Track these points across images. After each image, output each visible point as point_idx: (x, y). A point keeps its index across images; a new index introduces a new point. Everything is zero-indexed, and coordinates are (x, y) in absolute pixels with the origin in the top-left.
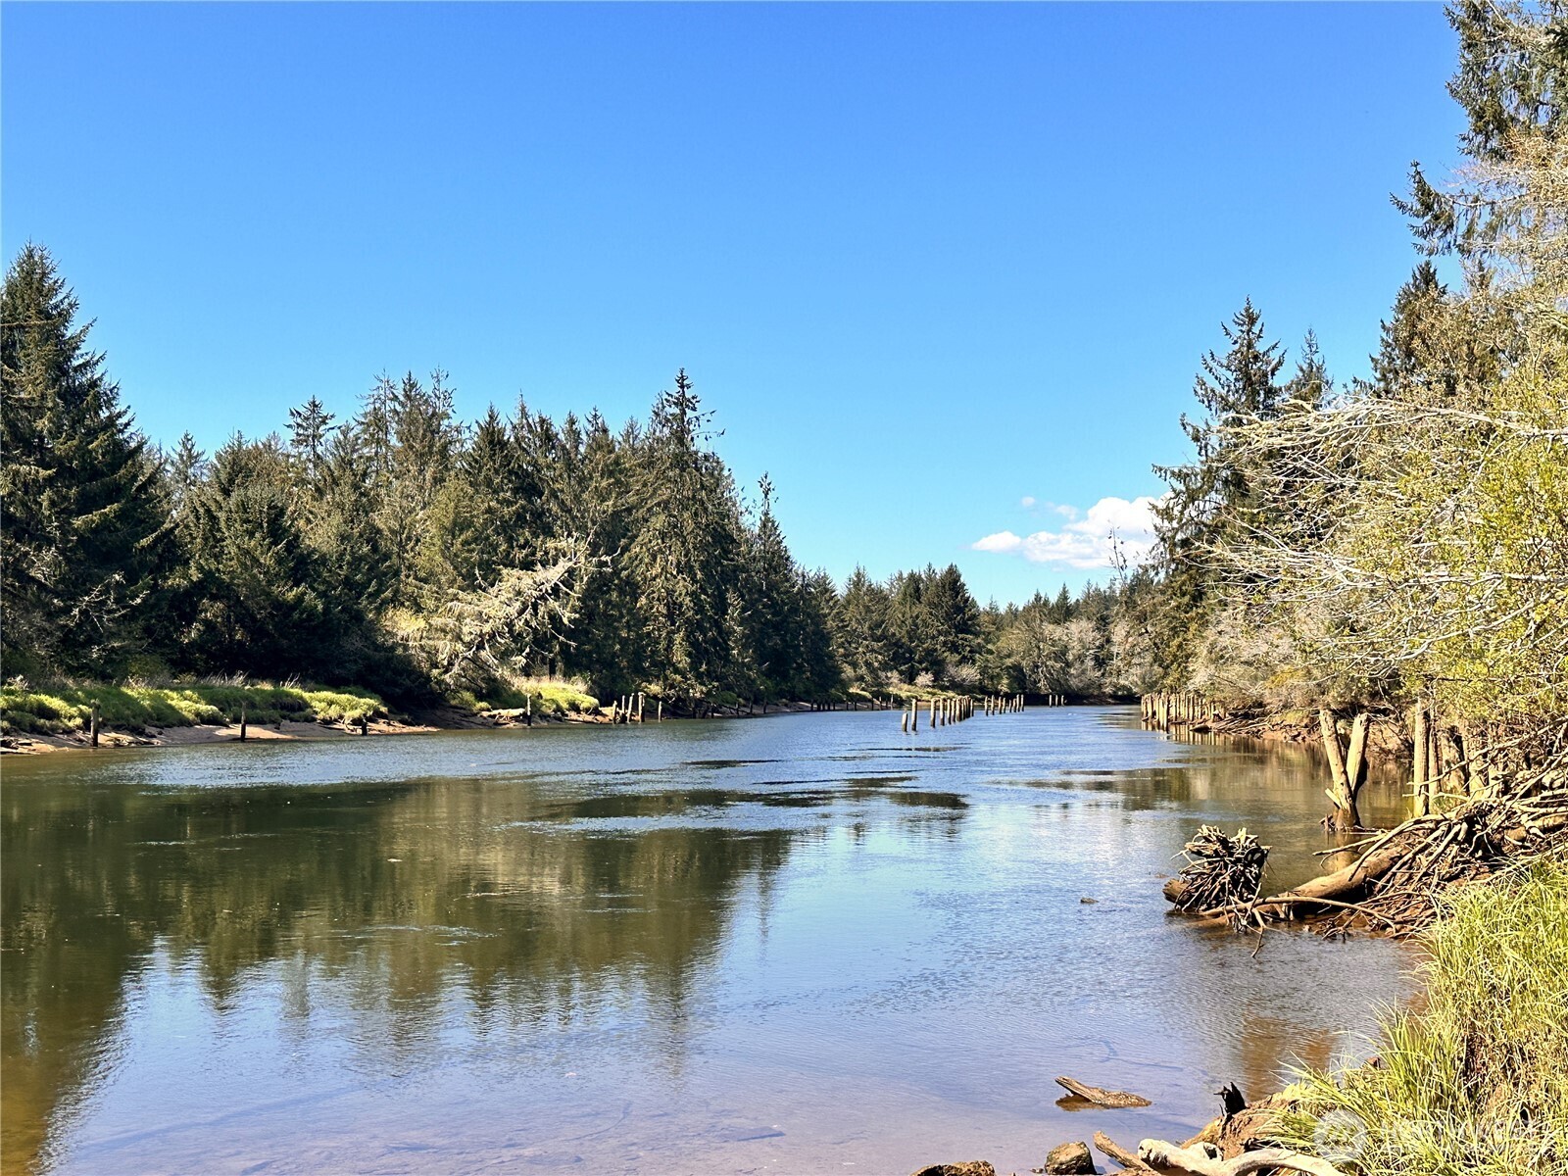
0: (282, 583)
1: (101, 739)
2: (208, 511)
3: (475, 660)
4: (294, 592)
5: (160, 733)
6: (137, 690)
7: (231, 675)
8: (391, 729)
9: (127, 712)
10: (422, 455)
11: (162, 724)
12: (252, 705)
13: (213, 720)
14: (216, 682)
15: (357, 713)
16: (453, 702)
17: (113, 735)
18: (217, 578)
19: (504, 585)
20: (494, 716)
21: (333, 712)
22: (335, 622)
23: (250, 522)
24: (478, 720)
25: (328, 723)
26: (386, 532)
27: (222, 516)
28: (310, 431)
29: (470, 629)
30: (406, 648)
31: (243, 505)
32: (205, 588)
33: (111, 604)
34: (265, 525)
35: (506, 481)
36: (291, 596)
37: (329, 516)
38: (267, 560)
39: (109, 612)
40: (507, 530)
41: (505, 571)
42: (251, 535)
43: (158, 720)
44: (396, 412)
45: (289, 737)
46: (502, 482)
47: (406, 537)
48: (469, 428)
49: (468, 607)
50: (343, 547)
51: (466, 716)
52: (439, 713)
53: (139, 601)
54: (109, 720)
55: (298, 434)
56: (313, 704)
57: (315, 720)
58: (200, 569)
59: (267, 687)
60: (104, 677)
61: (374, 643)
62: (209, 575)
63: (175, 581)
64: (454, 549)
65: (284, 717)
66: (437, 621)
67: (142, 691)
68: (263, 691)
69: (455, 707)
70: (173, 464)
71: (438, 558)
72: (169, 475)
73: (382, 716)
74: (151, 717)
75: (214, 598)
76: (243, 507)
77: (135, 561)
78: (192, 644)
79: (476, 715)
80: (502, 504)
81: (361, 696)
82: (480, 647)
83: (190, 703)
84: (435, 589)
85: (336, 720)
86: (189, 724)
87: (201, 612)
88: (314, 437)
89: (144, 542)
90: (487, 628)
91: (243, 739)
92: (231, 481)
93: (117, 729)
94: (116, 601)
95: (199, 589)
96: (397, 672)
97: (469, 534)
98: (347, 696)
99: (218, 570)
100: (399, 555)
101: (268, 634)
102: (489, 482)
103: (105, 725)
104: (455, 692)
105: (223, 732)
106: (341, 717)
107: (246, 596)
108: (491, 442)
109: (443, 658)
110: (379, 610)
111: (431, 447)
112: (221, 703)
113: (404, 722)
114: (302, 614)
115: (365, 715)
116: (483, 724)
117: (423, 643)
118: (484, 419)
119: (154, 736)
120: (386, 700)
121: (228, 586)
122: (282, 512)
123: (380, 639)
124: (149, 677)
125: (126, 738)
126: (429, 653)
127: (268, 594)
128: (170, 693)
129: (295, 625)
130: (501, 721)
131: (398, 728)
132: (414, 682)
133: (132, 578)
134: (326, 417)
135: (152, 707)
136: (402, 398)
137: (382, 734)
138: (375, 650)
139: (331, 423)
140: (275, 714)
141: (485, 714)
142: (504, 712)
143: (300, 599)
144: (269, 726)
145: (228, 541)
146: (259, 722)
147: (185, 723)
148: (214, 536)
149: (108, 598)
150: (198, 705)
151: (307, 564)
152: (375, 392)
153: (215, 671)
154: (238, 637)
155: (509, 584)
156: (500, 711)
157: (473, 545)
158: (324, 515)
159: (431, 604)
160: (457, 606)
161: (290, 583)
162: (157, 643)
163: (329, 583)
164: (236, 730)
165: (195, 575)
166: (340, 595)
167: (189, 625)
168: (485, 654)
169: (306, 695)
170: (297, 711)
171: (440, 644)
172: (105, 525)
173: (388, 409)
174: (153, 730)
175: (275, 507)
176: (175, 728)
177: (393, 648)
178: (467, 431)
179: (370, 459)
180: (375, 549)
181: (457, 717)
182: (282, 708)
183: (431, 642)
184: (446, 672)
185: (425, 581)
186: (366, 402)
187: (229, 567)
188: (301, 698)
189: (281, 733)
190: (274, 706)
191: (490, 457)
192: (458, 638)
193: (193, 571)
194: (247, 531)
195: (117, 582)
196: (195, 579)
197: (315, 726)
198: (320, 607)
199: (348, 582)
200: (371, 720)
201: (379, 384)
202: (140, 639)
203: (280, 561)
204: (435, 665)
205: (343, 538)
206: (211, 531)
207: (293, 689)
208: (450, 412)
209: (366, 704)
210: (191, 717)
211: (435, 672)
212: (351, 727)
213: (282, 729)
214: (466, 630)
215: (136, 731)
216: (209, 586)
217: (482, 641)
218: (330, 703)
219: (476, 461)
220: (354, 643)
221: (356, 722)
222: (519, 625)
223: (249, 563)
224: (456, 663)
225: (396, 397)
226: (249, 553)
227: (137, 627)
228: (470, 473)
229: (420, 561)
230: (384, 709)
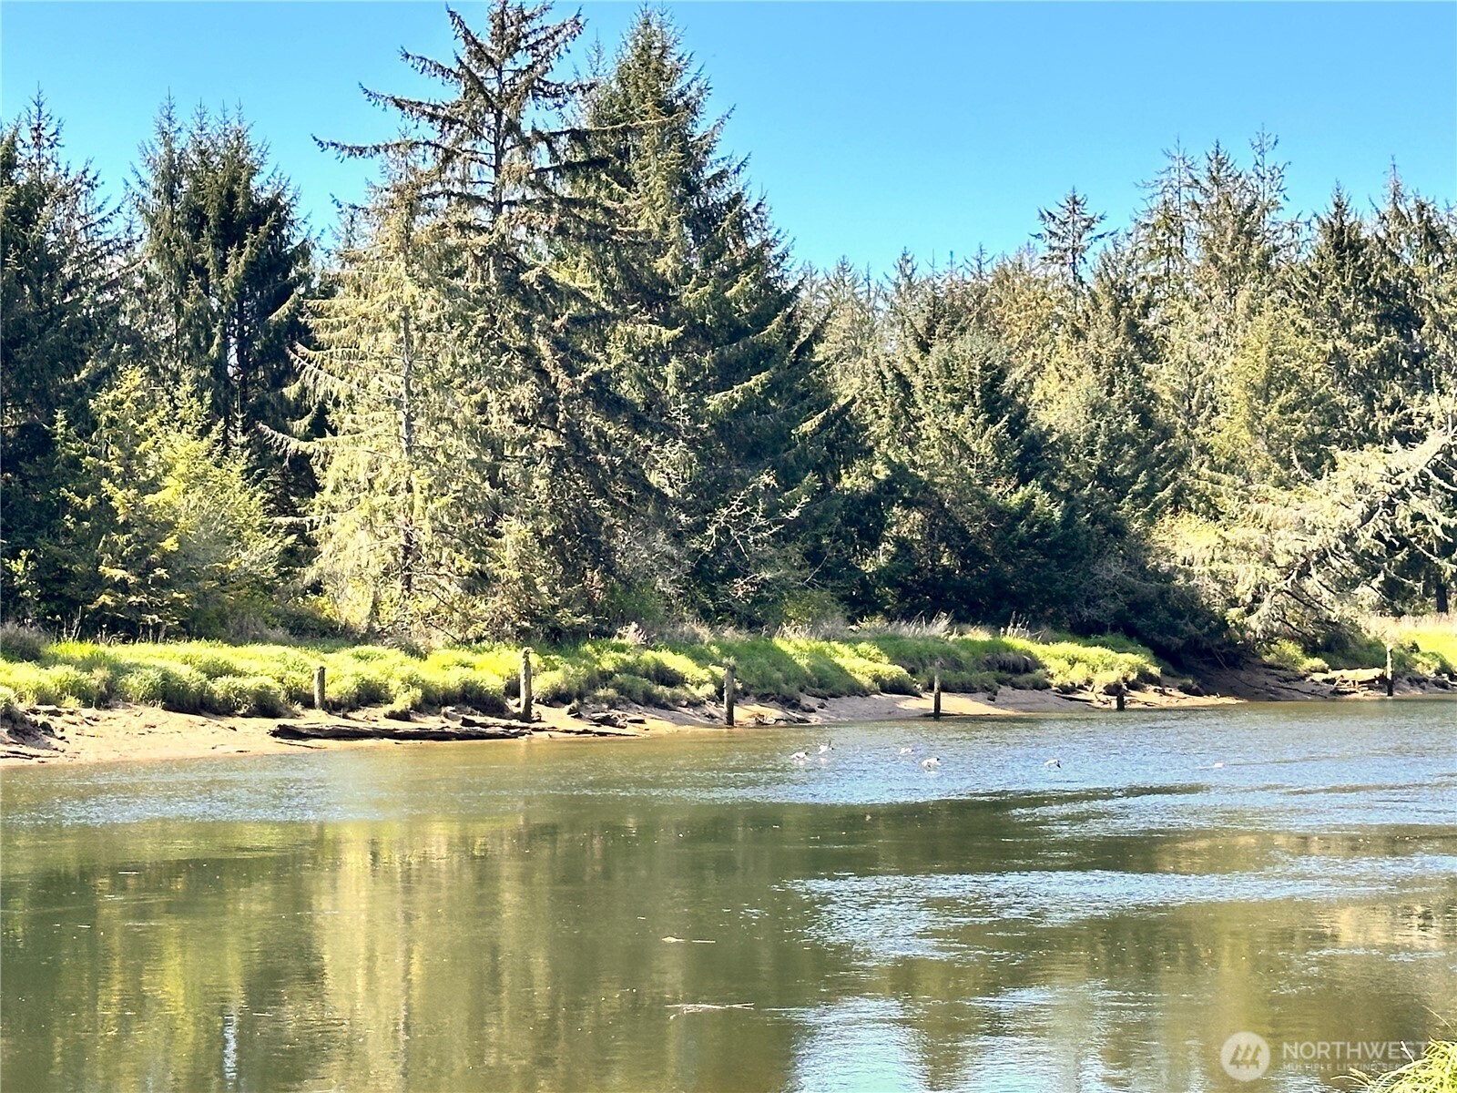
0: (1003, 480)
1: (740, 713)
2: (899, 376)
3: (1297, 594)
4: (1020, 495)
5: (822, 706)
6: (795, 643)
7: (930, 617)
8: (1163, 702)
9: (779, 675)
10: (1233, 269)
11: (826, 692)
12: (957, 665)
13: (898, 688)
14: (908, 630)
15: (1113, 677)
16: (1267, 659)
17: (756, 708)
18: (912, 475)
19: (1339, 476)
20: (1332, 681)
21: (1077, 675)
22: (1084, 537)
23: (957, 390)
24: (1306, 685)
25: (1067, 691)
26: (1167, 396)
27: (918, 382)
28: (1068, 243)
29: (1288, 545)
30: (1189, 576)
31: (947, 365)
32: (893, 490)
33: (759, 520)
34: (977, 394)
35: (1361, 306)
36: (1015, 500)
37: (1079, 375)
38: (983, 447)
39: (757, 530)
40: (1365, 384)
41: (1340, 455)
42: (958, 409)
43: (821, 686)
44: (1197, 206)
45: (1009, 712)
46: (1355, 307)
47: (1196, 402)
48: (1308, 223)
49: (1282, 512)
50: (1094, 422)
51: (1286, 680)
52: (1243, 675)
53: (795, 513)
54: (752, 686)
55: (1052, 248)
56: (1046, 662)
57: (1048, 686)
58: (889, 463)
59: (980, 635)
60: (752, 624)
61: (1142, 568)
62: (898, 471)
63: (852, 481)
64: (1267, 419)
65: (1002, 682)
66: (1237, 534)
67: (802, 643)
68: (973, 643)
69: (1271, 666)
70: (886, 298)
71: (1245, 435)
72: (881, 315)
73: (1151, 679)
74: (811, 684)
75: (908, 504)
76: (947, 369)
77: (790, 456)
78: (880, 573)
79: (1303, 678)
80: (1355, 342)
81: (1120, 649)
82: (1304, 572)
83: (867, 662)
84: (1240, 481)
85: (1081, 687)
86: (863, 692)
87: (890, 526)
88: (1075, 250)
89: (807, 427)
90: (1314, 543)
91: (937, 715)
92: (930, 330)
93: (763, 699)
94: (766, 515)
95: (888, 491)
96: (1178, 614)
97: (1292, 395)
98: (1098, 650)
99: (913, 463)
100: (1186, 432)
101: (984, 558)
102: (1335, 308)
103: (747, 694)
104: (1270, 641)
105: (910, 704)
106: (1089, 682)
107: (953, 502)
108: (1337, 246)
109: (1243, 591)
110: (1152, 517)
111: (1246, 256)
112: (911, 661)
113: (1188, 690)
114: (1030, 526)
115: (1125, 679)
116: (1312, 693)
117: (1214, 568)
118: (1327, 211)
119: (813, 711)
120: (1160, 653)
121: (926, 488)
122: (1001, 375)
123: (1151, 563)
124: (814, 624)
125: (772, 713)
126: (1224, 583)
127: (984, 497)
128: (839, 647)
129: (1022, 544)
130: (1345, 688)
131: (1177, 699)
132: (1201, 628)
133: (788, 478)
134: (1092, 220)
135: (813, 669)
136: (1206, 184)
137: (1149, 709)
138: (1145, 580)
139: (1099, 228)
140: (988, 677)
141: (1318, 677)
142: (1349, 674)
143: (1028, 504)
144: (980, 695)
145: (927, 420)
146: (966, 689)
147: (857, 691)
148: (907, 413)
149: (754, 510)
150: (877, 666)
151: (1040, 450)
152: (1164, 176)
153: (908, 616)
154: (945, 561)
155: (1347, 474)
156: (1344, 672)
157: (1297, 413)
158: (1073, 374)
159: (1230, 505)
160: (1268, 511)
161: (1014, 482)
162: (827, 574)
163: (1075, 478)
164: (927, 703)
165: (882, 472)
166: (1091, 495)
167: (875, 545)
168: (1312, 585)
169: (1038, 650)
170: (1020, 672)
171: (1240, 569)
172: (752, 404)
173: (1184, 200)
174: (812, 702)
175: (992, 367)
176: (845, 698)
177: (1169, 577)
178: (1305, 228)
179: (1156, 281)
180: (1146, 421)
181: (1271, 681)
182: (1002, 668)
183: (1226, 567)
184: (1250, 611)
185: (1228, 469)
186: (1149, 192)
187: (929, 459)
188: (1029, 653)
189: (996, 706)
190: (989, 665)
191: (1337, 269)
192: (1269, 559)
193: (879, 466)
194: (952, 404)
195: (767, 486)
196: (881, 477)
197: (1049, 696)
198: (1057, 514)
199: (1103, 476)
200: (1133, 686)
201: (1170, 163)
202: (800, 569)
203: (1000, 449)
204: (1233, 603)
205: (1097, 409)
206: (902, 405)
207: (1017, 640)
208: (1280, 199)
209: (1128, 662)
210: (866, 682)
211: (1233, 613)
212: (1104, 698)
213: (999, 699)
214: (1278, 546)
215: (789, 702)
216: (902, 488)
217: (1306, 564)
218: (1072, 662)
219: (1315, 277)
220: (1112, 569)
221: (1113, 690)
222: (1365, 540)
223: (956, 452)
224: (1267, 598)
225: (1196, 181)
226: (955, 435)
227: (794, 551)
228: (1305, 296)
229: (1215, 441)
230: (1155, 671)
